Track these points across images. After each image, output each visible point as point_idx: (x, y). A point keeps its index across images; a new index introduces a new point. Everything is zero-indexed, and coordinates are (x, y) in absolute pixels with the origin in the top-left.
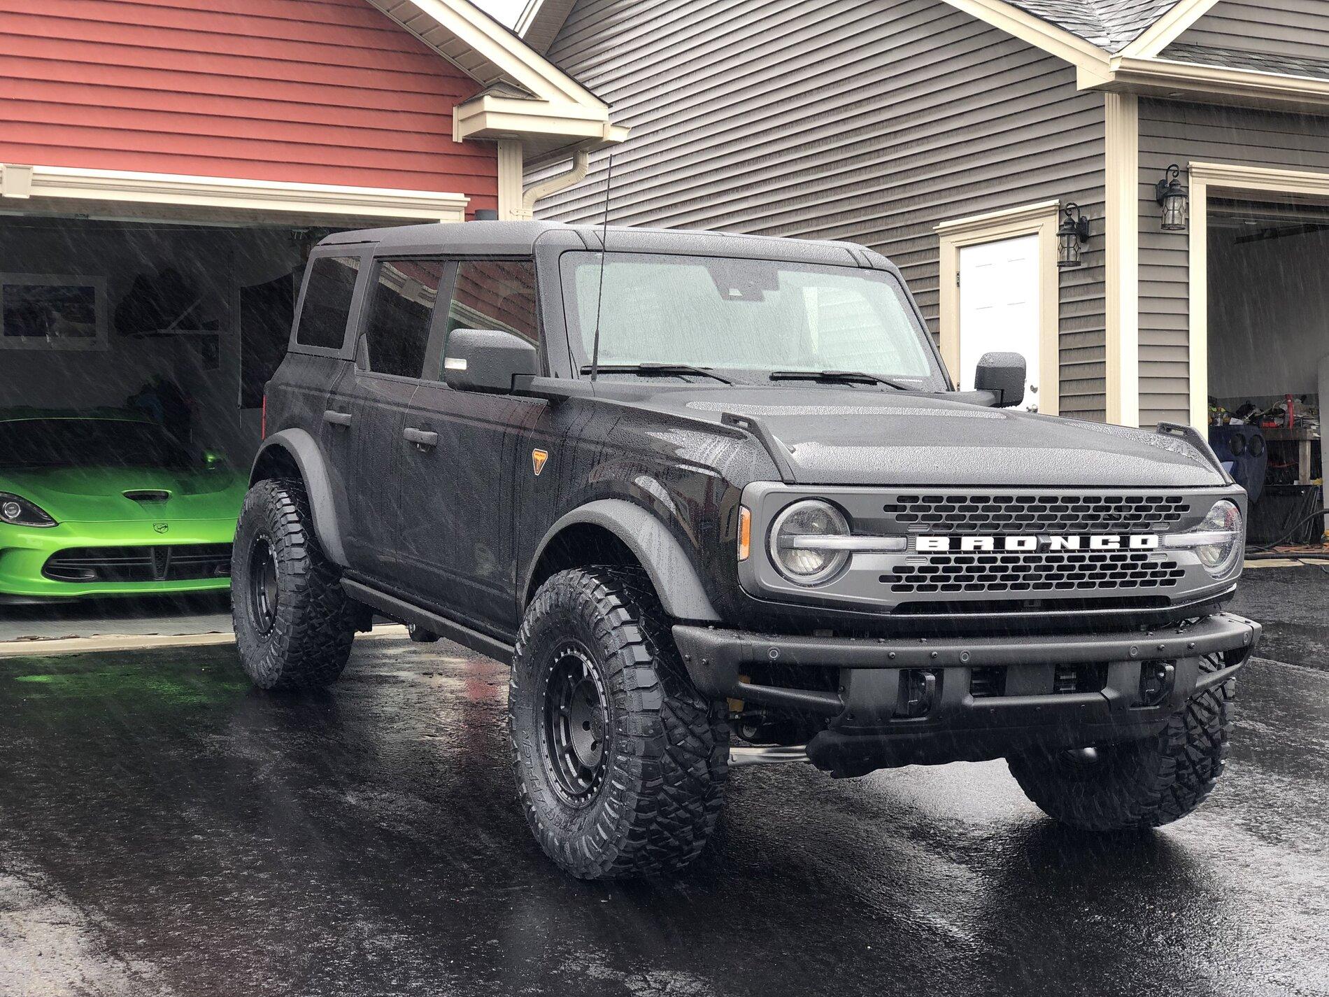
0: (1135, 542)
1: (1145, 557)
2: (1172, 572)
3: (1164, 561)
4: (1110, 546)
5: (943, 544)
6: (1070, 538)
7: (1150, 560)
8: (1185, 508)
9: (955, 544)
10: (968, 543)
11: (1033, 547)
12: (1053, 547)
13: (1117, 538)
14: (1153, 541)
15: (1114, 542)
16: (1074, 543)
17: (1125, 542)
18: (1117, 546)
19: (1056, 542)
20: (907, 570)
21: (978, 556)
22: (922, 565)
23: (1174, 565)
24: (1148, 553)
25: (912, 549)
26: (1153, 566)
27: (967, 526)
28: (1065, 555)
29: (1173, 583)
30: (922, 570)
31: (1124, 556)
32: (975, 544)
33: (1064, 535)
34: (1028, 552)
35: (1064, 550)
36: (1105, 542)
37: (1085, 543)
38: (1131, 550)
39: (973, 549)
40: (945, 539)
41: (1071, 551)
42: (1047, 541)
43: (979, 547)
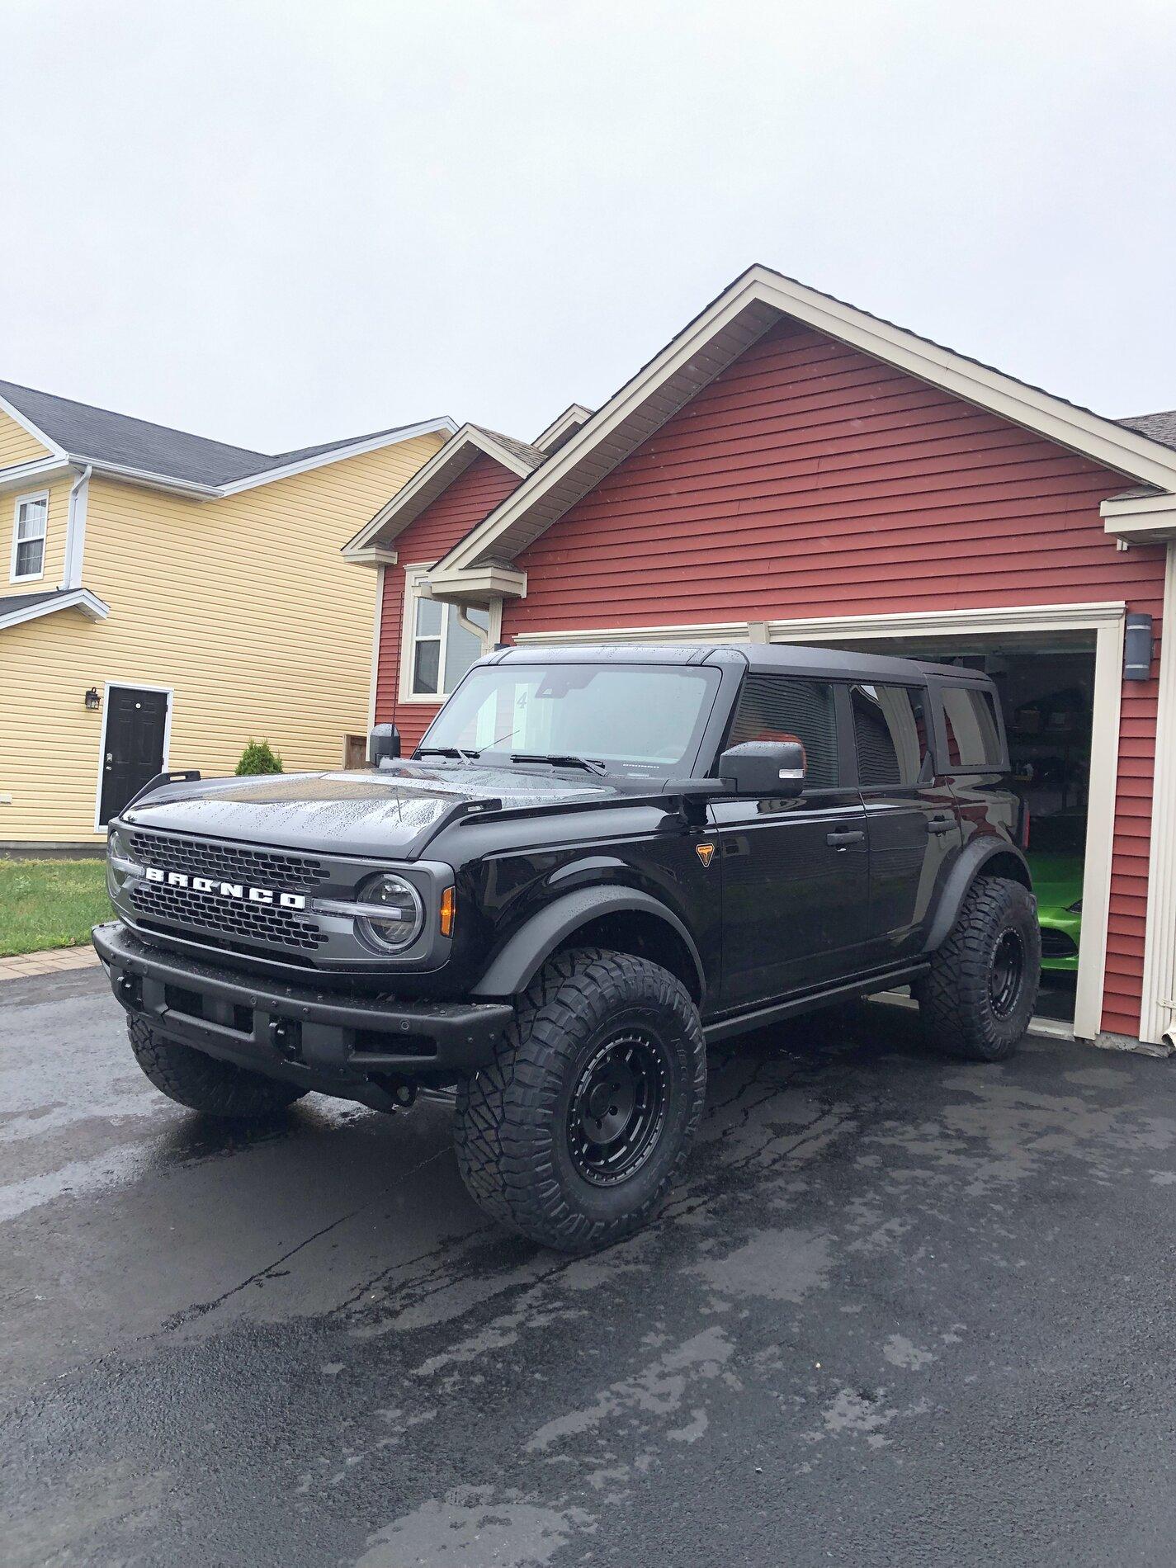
0: (285, 899)
1: (289, 916)
2: (315, 935)
3: (307, 923)
4: (265, 900)
5: (159, 876)
6: (236, 886)
7: (294, 920)
8: (326, 874)
9: (166, 877)
10: (172, 878)
11: (210, 890)
12: (222, 892)
13: (269, 893)
14: (300, 902)
15: (268, 896)
16: (237, 891)
17: (276, 898)
18: (269, 900)
19: (225, 888)
20: (139, 892)
21: (175, 889)
22: (147, 890)
23: (316, 928)
24: (294, 912)
25: (144, 877)
26: (297, 925)
27: (179, 865)
28: (230, 901)
29: (316, 946)
30: (147, 894)
31: (274, 911)
32: (177, 880)
33: (233, 884)
34: (207, 893)
35: (230, 896)
36: (261, 896)
37: (246, 893)
38: (280, 907)
39: (174, 883)
40: (162, 872)
41: (236, 898)
42: (220, 886)
43: (178, 882)
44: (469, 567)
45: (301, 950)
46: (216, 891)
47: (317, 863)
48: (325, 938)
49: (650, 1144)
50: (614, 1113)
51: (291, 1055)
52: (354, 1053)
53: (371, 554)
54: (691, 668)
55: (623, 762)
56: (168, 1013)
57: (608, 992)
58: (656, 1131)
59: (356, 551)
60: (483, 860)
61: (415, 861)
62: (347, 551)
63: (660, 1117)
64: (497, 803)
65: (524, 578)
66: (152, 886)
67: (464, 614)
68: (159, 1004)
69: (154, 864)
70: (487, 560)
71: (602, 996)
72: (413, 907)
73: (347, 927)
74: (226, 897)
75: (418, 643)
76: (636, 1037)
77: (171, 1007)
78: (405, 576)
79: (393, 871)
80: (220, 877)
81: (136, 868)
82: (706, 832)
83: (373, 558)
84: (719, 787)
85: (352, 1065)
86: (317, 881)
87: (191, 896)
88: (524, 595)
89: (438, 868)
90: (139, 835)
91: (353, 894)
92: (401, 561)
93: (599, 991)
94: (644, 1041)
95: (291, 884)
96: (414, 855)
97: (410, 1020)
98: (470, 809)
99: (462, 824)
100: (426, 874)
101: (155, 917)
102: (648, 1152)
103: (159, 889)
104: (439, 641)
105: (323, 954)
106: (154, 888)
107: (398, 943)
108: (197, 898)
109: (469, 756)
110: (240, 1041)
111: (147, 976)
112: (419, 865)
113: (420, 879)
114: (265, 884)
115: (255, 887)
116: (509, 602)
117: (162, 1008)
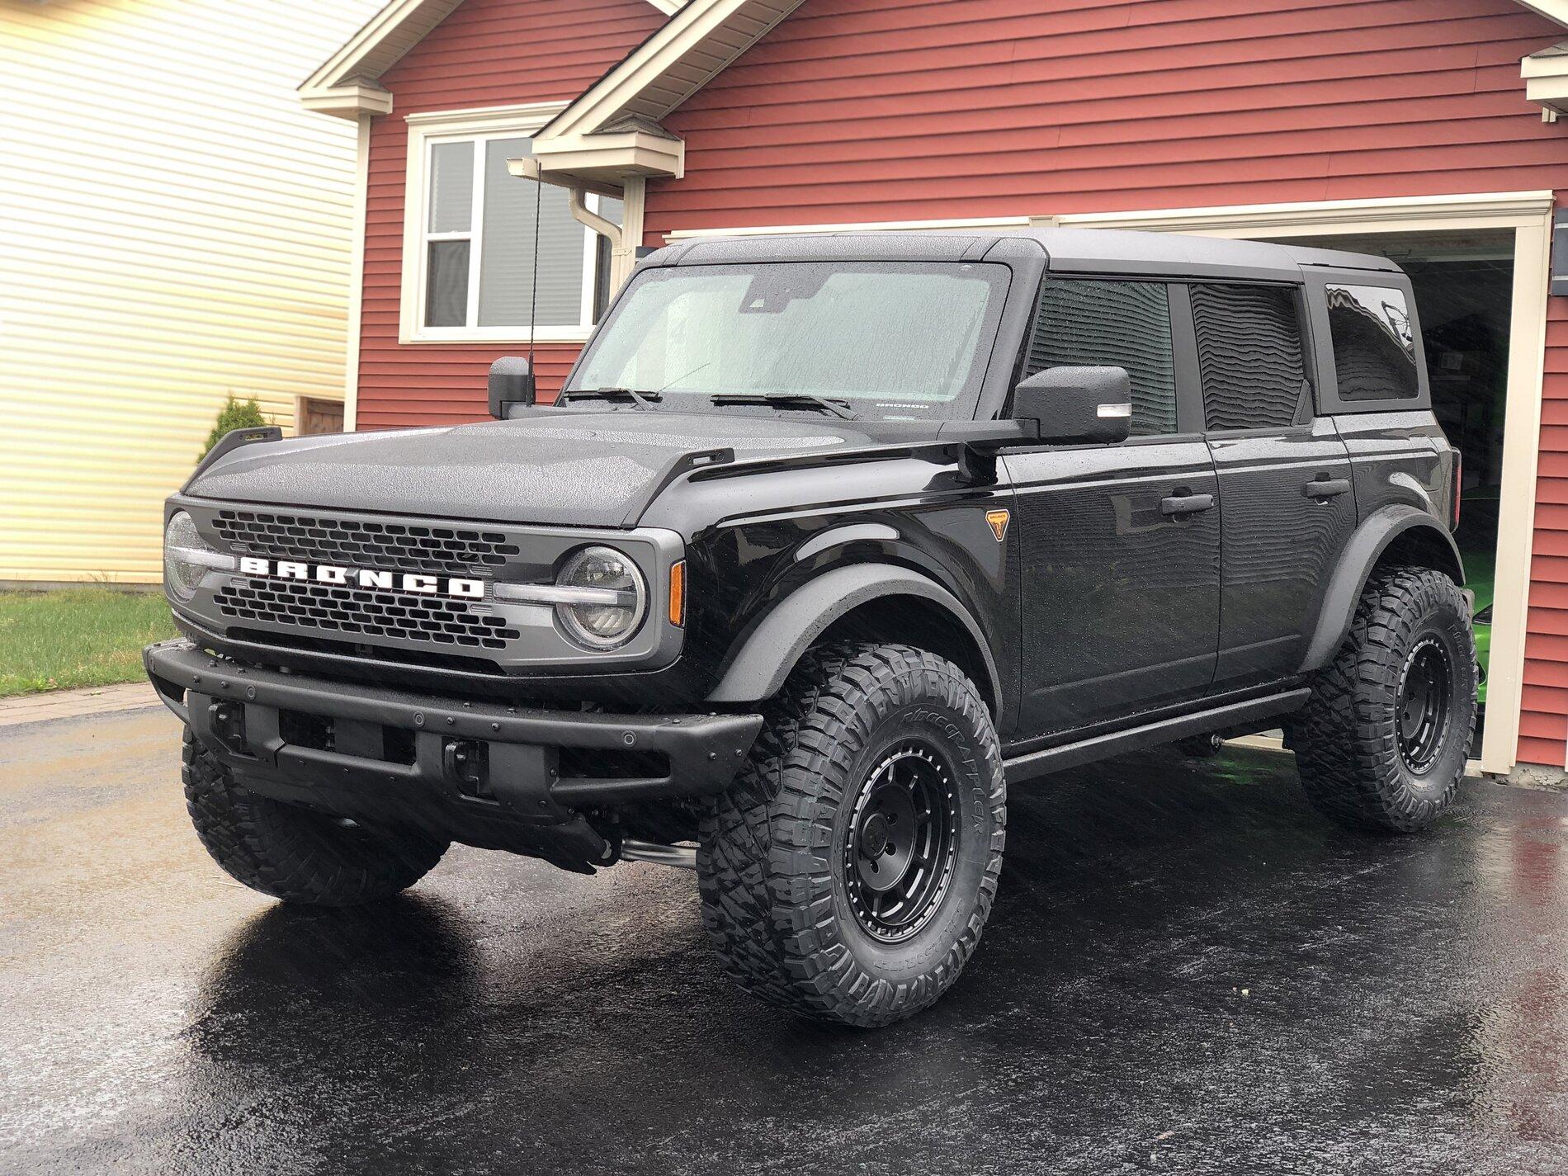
0: (455, 587)
1: (463, 608)
2: (500, 631)
3: (488, 615)
4: (426, 589)
5: (262, 567)
6: (381, 573)
7: (470, 612)
8: (513, 550)
9: (273, 568)
10: (283, 569)
11: (342, 581)
12: (362, 583)
13: (433, 580)
14: (477, 589)
15: (431, 584)
16: (385, 580)
17: (443, 586)
18: (433, 589)
19: (366, 578)
20: (232, 591)
21: (288, 584)
22: (244, 588)
23: (502, 622)
24: (468, 603)
25: (237, 569)
26: (475, 619)
27: (293, 551)
28: (374, 594)
29: (502, 644)
30: (243, 593)
31: (440, 603)
32: (292, 570)
33: (377, 571)
34: (337, 585)
35: (374, 587)
36: (420, 583)
37: (398, 582)
38: (448, 596)
39: (287, 576)
40: (265, 563)
41: (381, 590)
42: (358, 575)
43: (293, 574)
44: (600, 131)
45: (481, 651)
46: (353, 582)
47: (500, 537)
48: (515, 634)
49: (940, 888)
50: (891, 852)
51: (470, 789)
52: (558, 779)
53: (351, 97)
54: (967, 266)
55: (879, 401)
56: (283, 750)
57: (878, 698)
58: (946, 871)
59: (323, 91)
60: (718, 527)
61: (633, 529)
62: (308, 91)
63: (951, 853)
64: (728, 454)
65: (680, 148)
66: (252, 582)
67: (581, 202)
68: (272, 738)
69: (254, 551)
70: (627, 120)
71: (870, 705)
72: (632, 588)
73: (545, 618)
74: (367, 588)
75: (432, 245)
76: (916, 751)
77: (290, 741)
78: (406, 133)
79: (604, 542)
80: (359, 562)
81: (225, 560)
82: (997, 494)
83: (354, 103)
84: (1014, 431)
85: (557, 796)
86: (503, 560)
87: (314, 592)
88: (680, 174)
89: (665, 538)
90: (224, 514)
91: (549, 574)
92: (402, 108)
93: (865, 698)
94: (926, 755)
95: (464, 567)
96: (631, 521)
97: (637, 732)
98: (696, 461)
99: (692, 479)
100: (650, 544)
101: (257, 623)
102: (938, 898)
103: (263, 585)
104: (468, 241)
105: (511, 656)
106: (253, 584)
107: (611, 636)
108: (325, 593)
109: (648, 399)
110: (399, 778)
111: (253, 702)
112: (637, 533)
113: (639, 553)
114: (426, 568)
115: (409, 573)
116: (655, 184)
117: (275, 744)
